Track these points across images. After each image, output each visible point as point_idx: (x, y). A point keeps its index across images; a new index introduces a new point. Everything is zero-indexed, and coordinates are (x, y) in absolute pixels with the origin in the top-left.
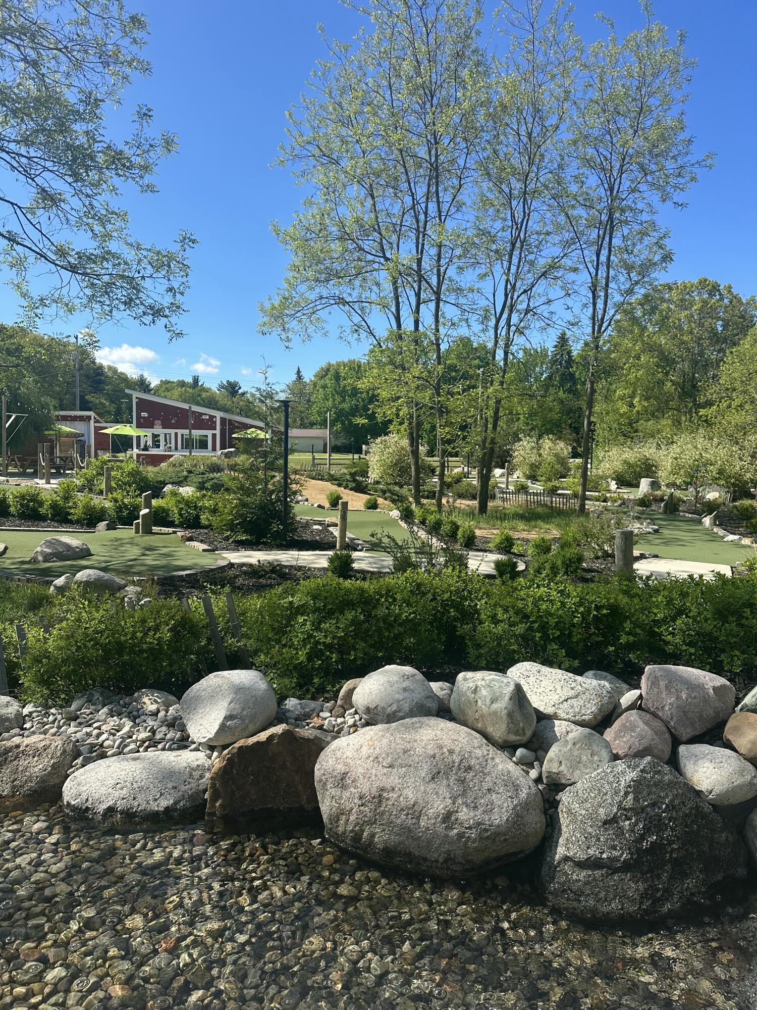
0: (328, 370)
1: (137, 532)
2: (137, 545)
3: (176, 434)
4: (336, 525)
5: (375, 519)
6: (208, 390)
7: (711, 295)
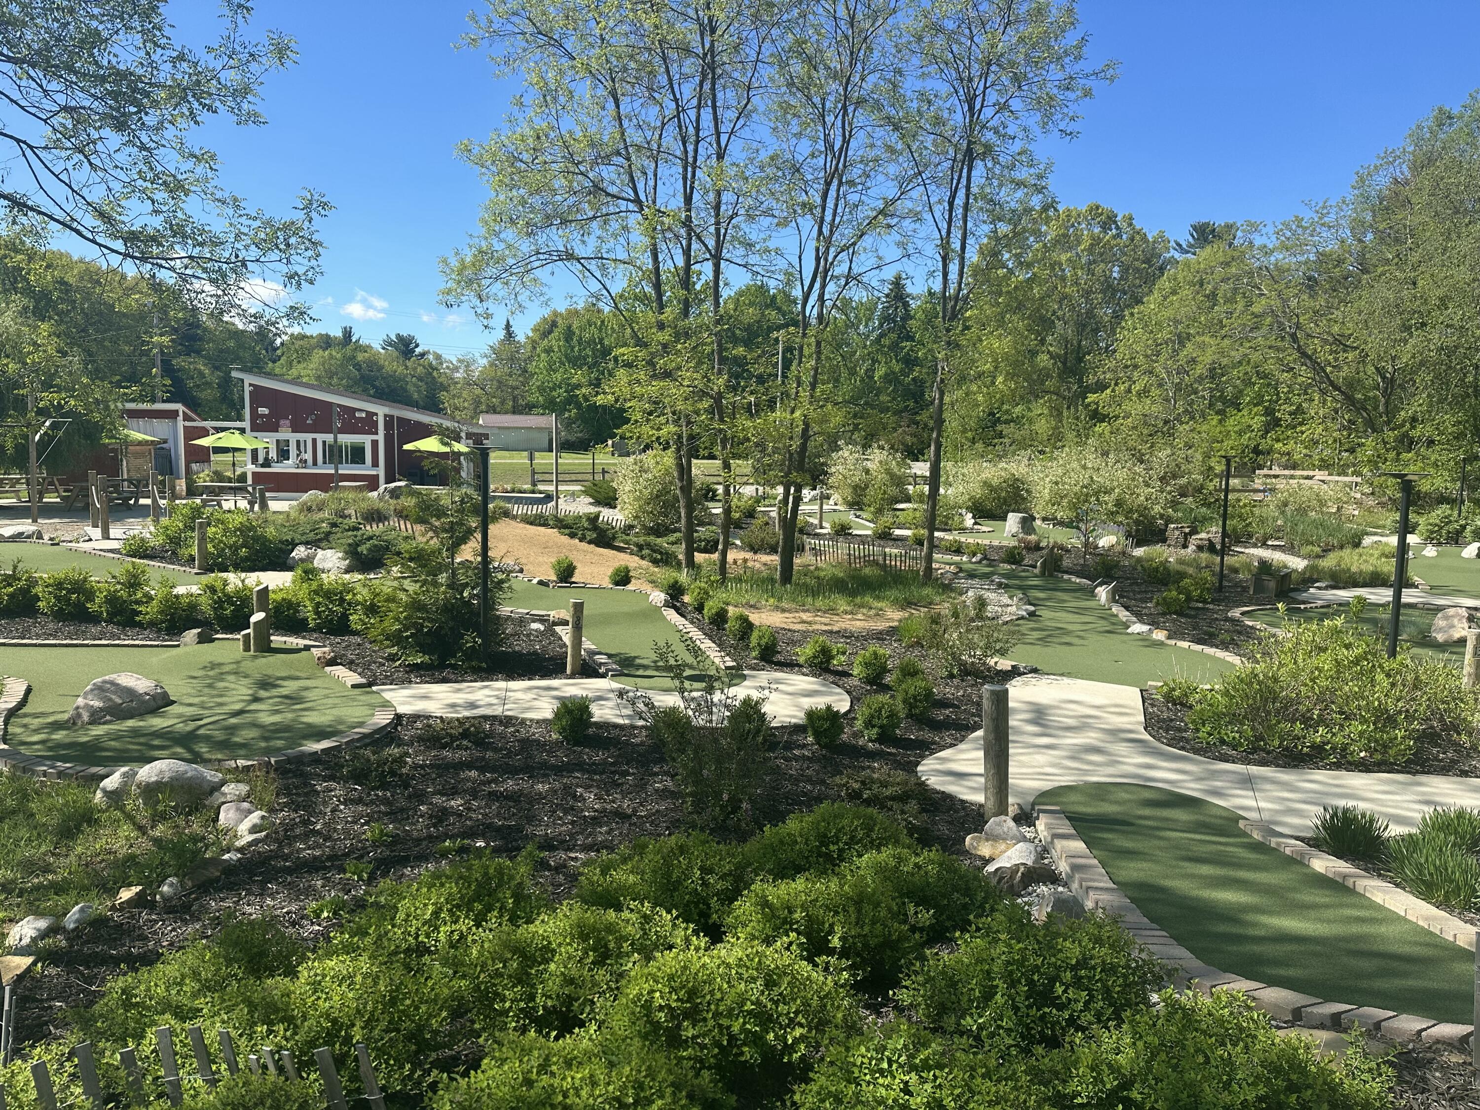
0: (554, 324)
1: (247, 648)
2: (246, 676)
3: (314, 441)
4: (566, 623)
5: (626, 609)
6: (366, 349)
7: (1105, 227)
